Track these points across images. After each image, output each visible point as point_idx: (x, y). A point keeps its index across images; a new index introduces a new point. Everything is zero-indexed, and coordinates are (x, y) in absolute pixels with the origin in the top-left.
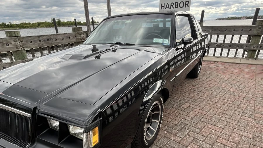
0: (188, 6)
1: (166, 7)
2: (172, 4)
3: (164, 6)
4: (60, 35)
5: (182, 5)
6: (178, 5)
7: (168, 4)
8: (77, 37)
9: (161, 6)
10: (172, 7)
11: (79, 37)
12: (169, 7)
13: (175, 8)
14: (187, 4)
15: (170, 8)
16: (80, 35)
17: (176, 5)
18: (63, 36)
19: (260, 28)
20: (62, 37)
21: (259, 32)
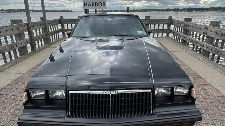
0: (105, 6)
1: (89, 5)
2: (93, 4)
3: (87, 4)
4: (4, 28)
5: (100, 4)
6: (98, 4)
7: (89, 3)
8: (19, 29)
9: (85, 4)
10: (93, 5)
11: (21, 29)
12: (90, 5)
13: (96, 6)
14: (104, 4)
15: (92, 5)
16: (22, 27)
17: (96, 4)
18: (6, 28)
19: (148, 21)
20: (5, 30)
21: (148, 22)
